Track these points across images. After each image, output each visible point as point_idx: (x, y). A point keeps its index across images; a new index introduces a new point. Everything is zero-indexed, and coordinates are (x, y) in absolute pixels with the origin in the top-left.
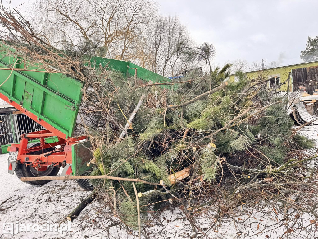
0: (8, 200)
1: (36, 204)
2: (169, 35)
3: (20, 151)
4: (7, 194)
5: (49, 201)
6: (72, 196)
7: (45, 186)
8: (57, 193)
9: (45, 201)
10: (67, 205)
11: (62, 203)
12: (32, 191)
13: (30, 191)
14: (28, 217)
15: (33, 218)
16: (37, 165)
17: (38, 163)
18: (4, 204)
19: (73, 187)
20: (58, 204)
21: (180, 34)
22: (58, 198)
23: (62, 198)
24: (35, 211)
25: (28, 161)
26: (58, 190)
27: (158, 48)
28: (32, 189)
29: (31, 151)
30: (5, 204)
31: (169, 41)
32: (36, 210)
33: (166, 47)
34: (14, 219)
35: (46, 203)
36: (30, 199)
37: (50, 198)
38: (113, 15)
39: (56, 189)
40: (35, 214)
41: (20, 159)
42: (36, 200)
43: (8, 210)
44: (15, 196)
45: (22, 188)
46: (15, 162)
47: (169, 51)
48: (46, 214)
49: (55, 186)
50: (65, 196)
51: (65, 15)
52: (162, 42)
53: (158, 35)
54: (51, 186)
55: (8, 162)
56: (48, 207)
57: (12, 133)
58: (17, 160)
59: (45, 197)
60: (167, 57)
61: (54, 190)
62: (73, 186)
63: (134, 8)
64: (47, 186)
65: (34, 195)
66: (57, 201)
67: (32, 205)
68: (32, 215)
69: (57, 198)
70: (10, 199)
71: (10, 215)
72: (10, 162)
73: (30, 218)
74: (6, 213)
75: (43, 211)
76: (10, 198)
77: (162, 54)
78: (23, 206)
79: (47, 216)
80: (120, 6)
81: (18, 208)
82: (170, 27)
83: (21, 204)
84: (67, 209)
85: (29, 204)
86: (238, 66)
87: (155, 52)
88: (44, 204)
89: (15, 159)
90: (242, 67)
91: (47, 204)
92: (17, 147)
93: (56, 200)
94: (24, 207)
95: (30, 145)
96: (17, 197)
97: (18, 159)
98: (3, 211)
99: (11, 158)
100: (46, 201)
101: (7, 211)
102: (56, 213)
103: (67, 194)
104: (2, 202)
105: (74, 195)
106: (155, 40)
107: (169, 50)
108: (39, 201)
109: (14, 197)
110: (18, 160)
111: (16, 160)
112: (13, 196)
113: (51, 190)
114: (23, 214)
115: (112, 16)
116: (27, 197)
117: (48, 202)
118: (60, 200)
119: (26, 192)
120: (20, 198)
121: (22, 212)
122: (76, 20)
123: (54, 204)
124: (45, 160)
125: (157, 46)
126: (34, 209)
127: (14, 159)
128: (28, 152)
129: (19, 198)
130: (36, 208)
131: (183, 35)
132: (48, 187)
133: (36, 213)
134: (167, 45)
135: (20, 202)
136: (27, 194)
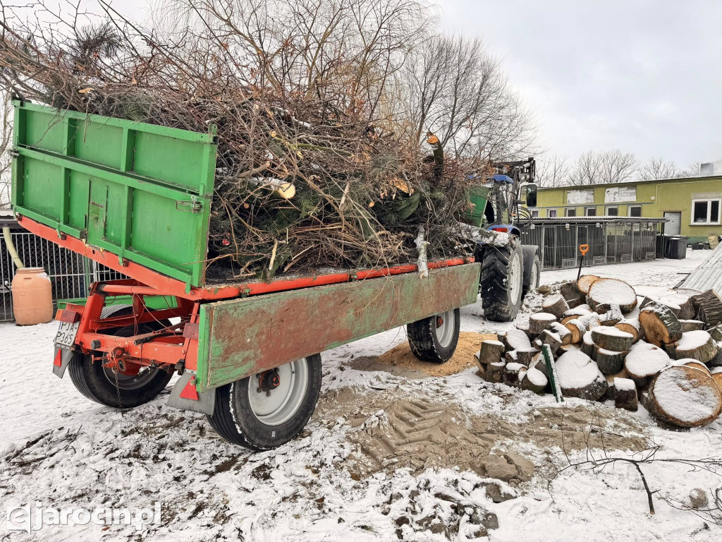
0: (42, 437)
1: (102, 461)
2: (458, 79)
3: (84, 321)
4: (45, 422)
5: (135, 456)
6: (193, 449)
7: (134, 412)
8: (159, 435)
9: (125, 455)
10: (177, 474)
11: (164, 465)
12: (101, 421)
13: (97, 421)
14: (77, 495)
15: (89, 498)
16: (115, 362)
17: (121, 359)
18: (30, 449)
19: (198, 425)
20: (156, 466)
21: (485, 77)
22: (159, 450)
23: (167, 453)
24: (96, 478)
25: (97, 349)
26: (161, 429)
27: (428, 109)
28: (104, 416)
29: (109, 326)
30: (33, 448)
31: (456, 93)
32: (100, 477)
33: (446, 107)
34: (43, 495)
35: (127, 461)
36: (92, 444)
37: (138, 447)
38: (332, 26)
39: (158, 424)
40: (95, 489)
41: (81, 342)
42: (105, 448)
43: (36, 466)
44: (60, 429)
45: (81, 410)
46: (69, 348)
47: (452, 119)
48: (123, 492)
49: (158, 416)
50: (176, 448)
51: (225, 21)
52: (439, 94)
53: (432, 78)
54: (148, 416)
55: (55, 345)
56: (131, 472)
57: (84, 274)
58: (74, 344)
59: (127, 445)
60: (447, 130)
61: (152, 425)
62: (198, 421)
63: (383, 14)
64: (139, 412)
65: (104, 434)
66: (156, 459)
67: (94, 462)
68: (88, 491)
69: (155, 450)
70: (46, 437)
71: (38, 481)
72: (59, 345)
73: (80, 500)
74: (31, 473)
75: (117, 482)
76: (47, 434)
77: (436, 122)
78: (72, 460)
79: (122, 500)
80: (352, 6)
81: (60, 463)
82: (460, 61)
83: (69, 453)
84: (175, 486)
85: (89, 455)
86: (614, 166)
87: (419, 118)
88: (122, 463)
89: (70, 342)
90: (621, 169)
91: (130, 464)
92: (77, 313)
93: (152, 455)
94: (75, 464)
95: (109, 309)
96: (63, 434)
97: (76, 343)
98: (24, 467)
99: (61, 338)
100: (129, 456)
101: (34, 467)
102: (148, 492)
103: (181, 442)
104: (28, 442)
105: (198, 446)
106: (423, 90)
107: (453, 114)
108: (112, 451)
109: (57, 433)
110: (77, 345)
111: (71, 345)
112: (56, 430)
113: (144, 425)
114: (68, 482)
115: (330, 29)
116: (88, 437)
117: (132, 460)
118: (161, 456)
119: (88, 423)
120: (71, 437)
121: (68, 478)
122: (249, 34)
123: (147, 466)
124: (137, 353)
125: (425, 104)
126: (97, 474)
127: (69, 340)
128: (103, 326)
129: (67, 436)
130: (100, 472)
131: (490, 81)
132: (141, 415)
133: (99, 487)
134: (449, 102)
135: (70, 447)
136: (89, 428)
